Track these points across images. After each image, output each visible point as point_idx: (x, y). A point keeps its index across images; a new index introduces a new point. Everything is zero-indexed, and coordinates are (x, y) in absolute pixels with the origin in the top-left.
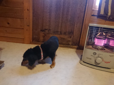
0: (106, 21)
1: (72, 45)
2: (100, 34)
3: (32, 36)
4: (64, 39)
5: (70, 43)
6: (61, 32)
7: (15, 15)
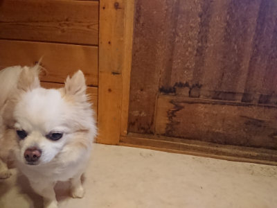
3: (127, 115)
4: (258, 123)
6: (245, 95)
7: (63, 31)
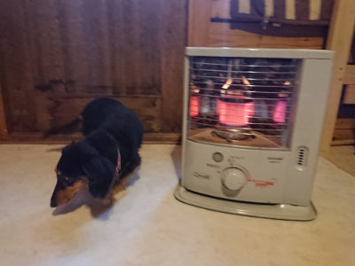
0: (261, 38)
1: (161, 131)
2: (233, 83)
5: (155, 126)
6: (114, 88)
